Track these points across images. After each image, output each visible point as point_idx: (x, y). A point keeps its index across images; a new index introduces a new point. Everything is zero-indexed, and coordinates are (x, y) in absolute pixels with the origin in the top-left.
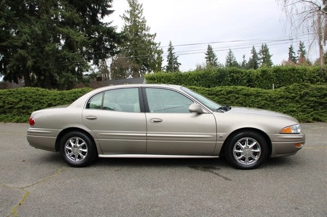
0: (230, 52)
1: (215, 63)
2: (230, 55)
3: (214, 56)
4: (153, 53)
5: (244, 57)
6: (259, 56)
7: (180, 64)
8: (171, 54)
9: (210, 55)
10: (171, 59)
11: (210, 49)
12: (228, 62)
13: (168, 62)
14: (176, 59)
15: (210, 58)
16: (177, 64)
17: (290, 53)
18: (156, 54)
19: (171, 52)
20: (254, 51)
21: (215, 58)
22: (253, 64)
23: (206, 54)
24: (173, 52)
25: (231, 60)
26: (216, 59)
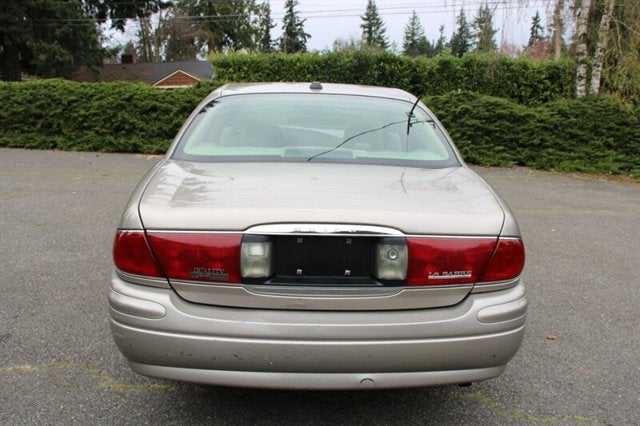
0: (415, 18)
1: (380, 38)
2: (413, 24)
3: (378, 24)
4: (246, 10)
5: (442, 29)
6: (471, 30)
7: (309, 36)
8: (292, 15)
9: (372, 20)
10: (290, 24)
11: (371, 7)
12: (408, 38)
13: (284, 31)
14: (301, 24)
15: (370, 28)
16: (303, 35)
17: (532, 29)
18: (252, 12)
19: (291, 10)
20: (462, 20)
21: (382, 28)
22: (459, 45)
23: (364, 19)
24: (295, 9)
25: (413, 34)
26: (383, 31)
